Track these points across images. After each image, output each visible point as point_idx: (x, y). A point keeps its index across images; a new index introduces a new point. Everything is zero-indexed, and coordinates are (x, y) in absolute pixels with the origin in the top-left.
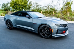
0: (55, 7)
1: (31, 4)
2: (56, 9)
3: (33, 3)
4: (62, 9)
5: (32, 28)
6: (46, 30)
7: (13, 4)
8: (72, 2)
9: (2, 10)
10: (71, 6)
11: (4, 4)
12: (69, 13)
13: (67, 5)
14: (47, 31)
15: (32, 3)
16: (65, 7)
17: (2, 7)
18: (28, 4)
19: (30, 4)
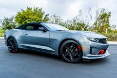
0: (85, 21)
1: (47, 18)
2: (87, 24)
3: (51, 16)
4: (95, 24)
5: (50, 47)
6: (72, 49)
7: (20, 18)
8: (110, 13)
9: (3, 29)
10: (109, 19)
11: (7, 19)
12: (107, 29)
13: (102, 18)
14: (74, 50)
15: (49, 17)
16: (100, 21)
17: (3, 24)
18: (43, 18)
19: (45, 17)
